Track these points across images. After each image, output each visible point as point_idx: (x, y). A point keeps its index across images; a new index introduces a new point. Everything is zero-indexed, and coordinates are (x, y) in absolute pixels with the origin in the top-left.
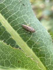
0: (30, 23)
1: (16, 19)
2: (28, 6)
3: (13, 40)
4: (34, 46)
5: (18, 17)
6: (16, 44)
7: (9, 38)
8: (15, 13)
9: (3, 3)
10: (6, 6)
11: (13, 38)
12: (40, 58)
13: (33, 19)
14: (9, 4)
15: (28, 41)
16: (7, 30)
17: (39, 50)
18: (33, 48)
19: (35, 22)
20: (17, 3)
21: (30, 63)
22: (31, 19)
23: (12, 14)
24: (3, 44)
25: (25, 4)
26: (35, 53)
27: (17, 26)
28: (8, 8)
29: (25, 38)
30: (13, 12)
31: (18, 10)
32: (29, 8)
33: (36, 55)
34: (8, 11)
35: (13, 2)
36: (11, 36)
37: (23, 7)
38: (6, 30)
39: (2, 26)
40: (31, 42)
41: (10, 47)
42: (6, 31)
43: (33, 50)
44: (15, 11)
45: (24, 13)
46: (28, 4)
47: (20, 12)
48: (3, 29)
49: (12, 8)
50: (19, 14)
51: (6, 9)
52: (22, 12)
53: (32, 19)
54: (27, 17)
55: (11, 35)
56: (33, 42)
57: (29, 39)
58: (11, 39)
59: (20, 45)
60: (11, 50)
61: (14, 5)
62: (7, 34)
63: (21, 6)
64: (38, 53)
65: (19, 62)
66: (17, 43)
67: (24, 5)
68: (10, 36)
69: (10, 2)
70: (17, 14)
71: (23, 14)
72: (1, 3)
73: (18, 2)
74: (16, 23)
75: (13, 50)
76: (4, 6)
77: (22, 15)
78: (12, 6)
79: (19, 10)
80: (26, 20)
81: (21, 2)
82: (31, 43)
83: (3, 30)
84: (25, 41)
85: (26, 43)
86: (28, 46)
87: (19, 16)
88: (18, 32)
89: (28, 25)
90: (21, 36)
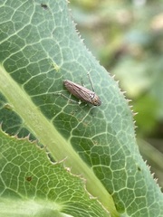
0: (62, 62)
1: (21, 50)
2: (57, 8)
3: (13, 113)
4: (76, 132)
5: (28, 42)
6: (22, 126)
8: (17, 29)
11: (12, 106)
12: (95, 169)
13: (74, 50)
15: (59, 118)
17: (91, 144)
18: (72, 136)
19: (80, 60)
21: (62, 183)
22: (68, 50)
23: (10, 34)
25: (48, 4)
26: (80, 154)
27: (24, 71)
29: (49, 107)
30: (12, 28)
32: (60, 16)
33: (82, 158)
36: (5, 101)
37: (43, 12)
40: (68, 118)
43: (74, 142)
44: (18, 26)
45: (47, 31)
46: (58, 2)
47: (34, 29)
49: (8, 17)
50: (29, 34)
52: (39, 28)
53: (71, 50)
54: (54, 42)
55: (6, 97)
56: (74, 120)
57: (62, 111)
58: (7, 109)
59: (34, 129)
60: (5, 143)
61: (15, 7)
63: (37, 10)
64: (89, 153)
65: (29, 179)
66: (25, 123)
67: (45, 6)
68: (2, 102)
70: (23, 33)
71: (42, 33)
74: (23, 62)
75: (11, 144)
77: (38, 38)
78: (7, 9)
79: (29, 23)
80: (51, 53)
82: (67, 123)
84: (49, 115)
85: (52, 121)
86: (58, 130)
87: (30, 39)
88: (29, 89)
89: (57, 67)
90: (37, 101)
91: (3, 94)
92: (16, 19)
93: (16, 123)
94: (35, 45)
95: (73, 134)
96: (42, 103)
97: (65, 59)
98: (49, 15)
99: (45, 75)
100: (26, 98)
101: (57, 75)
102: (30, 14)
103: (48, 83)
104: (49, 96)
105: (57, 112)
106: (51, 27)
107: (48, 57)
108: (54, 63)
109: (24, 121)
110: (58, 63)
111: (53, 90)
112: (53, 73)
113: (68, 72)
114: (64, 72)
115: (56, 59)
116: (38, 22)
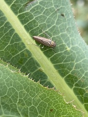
0: (71, 46)
2: (69, 16)
3: (43, 73)
4: (77, 85)
6: (48, 80)
8: (48, 28)
9: (29, 11)
10: (35, 16)
11: (43, 69)
12: (85, 105)
13: (77, 39)
14: (39, 14)
15: (68, 77)
16: (34, 57)
17: (84, 91)
18: (74, 87)
19: (79, 45)
20: (52, 12)
21: (70, 113)
22: (74, 39)
23: (44, 30)
24: (29, 80)
25: (64, 14)
26: (78, 97)
28: (37, 19)
29: (63, 71)
30: (45, 27)
31: (53, 24)
32: (70, 21)
33: (79, 99)
34: (37, 25)
35: (47, 10)
36: (39, 66)
37: (62, 18)
38: (32, 57)
39: (27, 50)
40: (73, 77)
41: (39, 86)
42: (32, 59)
43: (75, 91)
44: (49, 26)
45: (63, 29)
46: (69, 13)
47: (57, 28)
48: (27, 54)
49: (44, 21)
50: (54, 31)
51: (34, 21)
52: (60, 27)
53: (75, 39)
54: (67, 35)
55: (40, 64)
56: (76, 78)
57: (70, 73)
58: (40, 71)
59: (54, 82)
60: (41, 90)
61: (48, 16)
62: (34, 63)
63: (59, 17)
64: (83, 96)
66: (50, 79)
67: (63, 15)
68: (37, 67)
69: (42, 10)
70: (51, 30)
71: (61, 30)
72: (27, 11)
73: (55, 10)
75: (44, 91)
76: (31, 17)
77: (59, 33)
79: (55, 25)
80: (66, 41)
81: (58, 10)
82: (72, 80)
83: (28, 56)
84: (62, 75)
85: (64, 78)
86: (67, 83)
87: (55, 33)
88: (52, 61)
89: (68, 49)
90: (56, 67)
91: (39, 63)
92: (48, 22)
93: (44, 79)
94: (57, 37)
95: (75, 86)
96: (60, 68)
97: (72, 44)
98: (65, 20)
99: (62, 53)
100: (51, 65)
101: (68, 53)
102: (55, 20)
103: (63, 57)
104: (63, 65)
105: (67, 73)
106: (66, 26)
107: (64, 43)
108: (67, 47)
109: (49, 77)
110: (69, 47)
111: (66, 61)
112: (66, 52)
113: (74, 51)
114: (72, 52)
115: (68, 44)
116: (59, 24)
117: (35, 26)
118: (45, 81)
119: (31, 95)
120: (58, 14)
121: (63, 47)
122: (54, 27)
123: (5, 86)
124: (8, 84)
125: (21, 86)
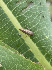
0: (49, 36)
1: (36, 32)
2: (47, 17)
3: (32, 52)
7: (28, 51)
8: (35, 25)
9: (23, 15)
10: (27, 17)
11: (32, 50)
14: (29, 16)
15: (47, 55)
16: (26, 43)
18: (50, 61)
20: (37, 15)
22: (50, 31)
23: (33, 26)
24: (23, 58)
25: (44, 16)
27: (36, 39)
28: (28, 20)
29: (44, 51)
30: (33, 24)
31: (38, 22)
32: (48, 20)
34: (28, 23)
35: (34, 14)
36: (29, 49)
37: (43, 19)
38: (25, 43)
39: (22, 38)
40: (50, 55)
41: (29, 61)
42: (25, 44)
44: (35, 24)
46: (47, 15)
48: (22, 41)
51: (26, 21)
52: (42, 24)
53: (51, 31)
54: (46, 29)
57: (48, 53)
58: (30, 51)
59: (38, 58)
61: (35, 17)
62: (26, 46)
63: (41, 18)
68: (28, 49)
69: (31, 14)
70: (37, 26)
71: (43, 26)
72: (22, 15)
74: (36, 36)
76: (25, 18)
77: (41, 28)
78: (32, 18)
79: (39, 23)
80: (45, 33)
81: (41, 14)
82: (49, 57)
83: (22, 42)
84: (43, 54)
85: (44, 56)
86: (46, 59)
87: (39, 28)
88: (37, 45)
89: (47, 38)
90: (40, 49)
91: (29, 46)
92: (35, 21)
93: (32, 56)
94: (40, 30)
96: (42, 49)
97: (49, 35)
98: (45, 20)
99: (43, 40)
100: (37, 48)
101: (47, 40)
102: (39, 20)
103: (44, 43)
104: (44, 47)
105: (46, 53)
106: (45, 24)
107: (44, 34)
108: (46, 36)
109: (35, 55)
110: (47, 36)
111: (45, 45)
113: (50, 39)
114: (49, 39)
115: (47, 35)
116: (42, 22)
117: (27, 24)
118: (33, 58)
119: (24, 67)
120: (41, 16)
121: (44, 37)
122: (38, 24)
123: (8, 62)
124: (10, 61)
125: (18, 61)
